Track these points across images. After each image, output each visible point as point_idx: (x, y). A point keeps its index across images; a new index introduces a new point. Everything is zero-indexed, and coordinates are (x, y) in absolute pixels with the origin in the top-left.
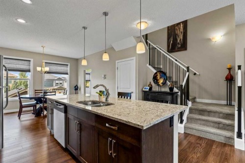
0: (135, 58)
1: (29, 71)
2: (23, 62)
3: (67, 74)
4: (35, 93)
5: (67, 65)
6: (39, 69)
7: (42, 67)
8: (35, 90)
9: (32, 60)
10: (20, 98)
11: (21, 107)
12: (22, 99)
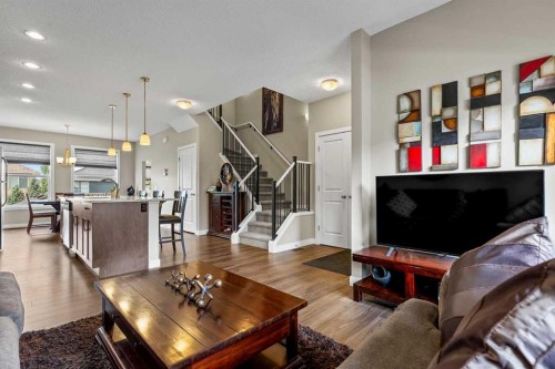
0: (195, 144)
1: (49, 163)
2: (38, 148)
3: (115, 168)
6: (60, 160)
7: (64, 157)
9: (52, 146)
10: (30, 204)
11: (32, 217)
12: (32, 205)
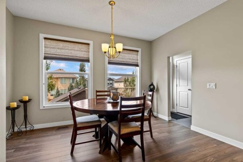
1: (88, 61)
2: (80, 46)
3: (137, 65)
4: (97, 96)
5: (138, 51)
8: (97, 92)
9: (91, 43)
